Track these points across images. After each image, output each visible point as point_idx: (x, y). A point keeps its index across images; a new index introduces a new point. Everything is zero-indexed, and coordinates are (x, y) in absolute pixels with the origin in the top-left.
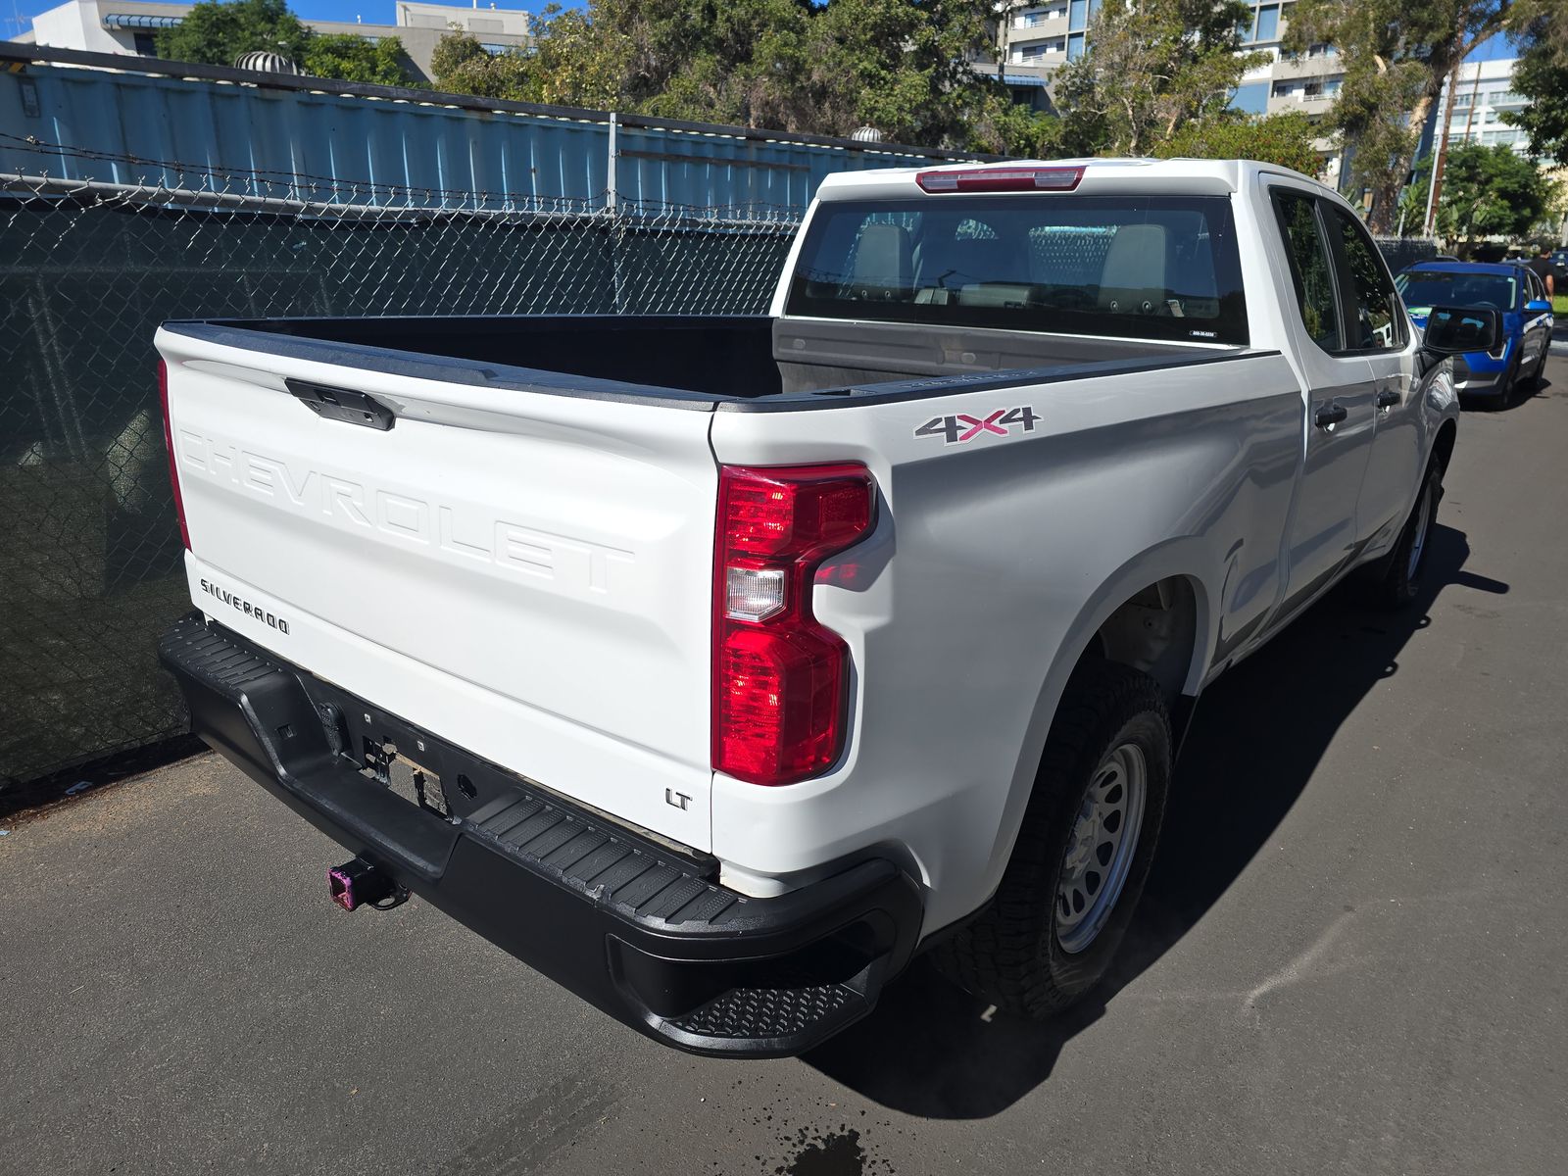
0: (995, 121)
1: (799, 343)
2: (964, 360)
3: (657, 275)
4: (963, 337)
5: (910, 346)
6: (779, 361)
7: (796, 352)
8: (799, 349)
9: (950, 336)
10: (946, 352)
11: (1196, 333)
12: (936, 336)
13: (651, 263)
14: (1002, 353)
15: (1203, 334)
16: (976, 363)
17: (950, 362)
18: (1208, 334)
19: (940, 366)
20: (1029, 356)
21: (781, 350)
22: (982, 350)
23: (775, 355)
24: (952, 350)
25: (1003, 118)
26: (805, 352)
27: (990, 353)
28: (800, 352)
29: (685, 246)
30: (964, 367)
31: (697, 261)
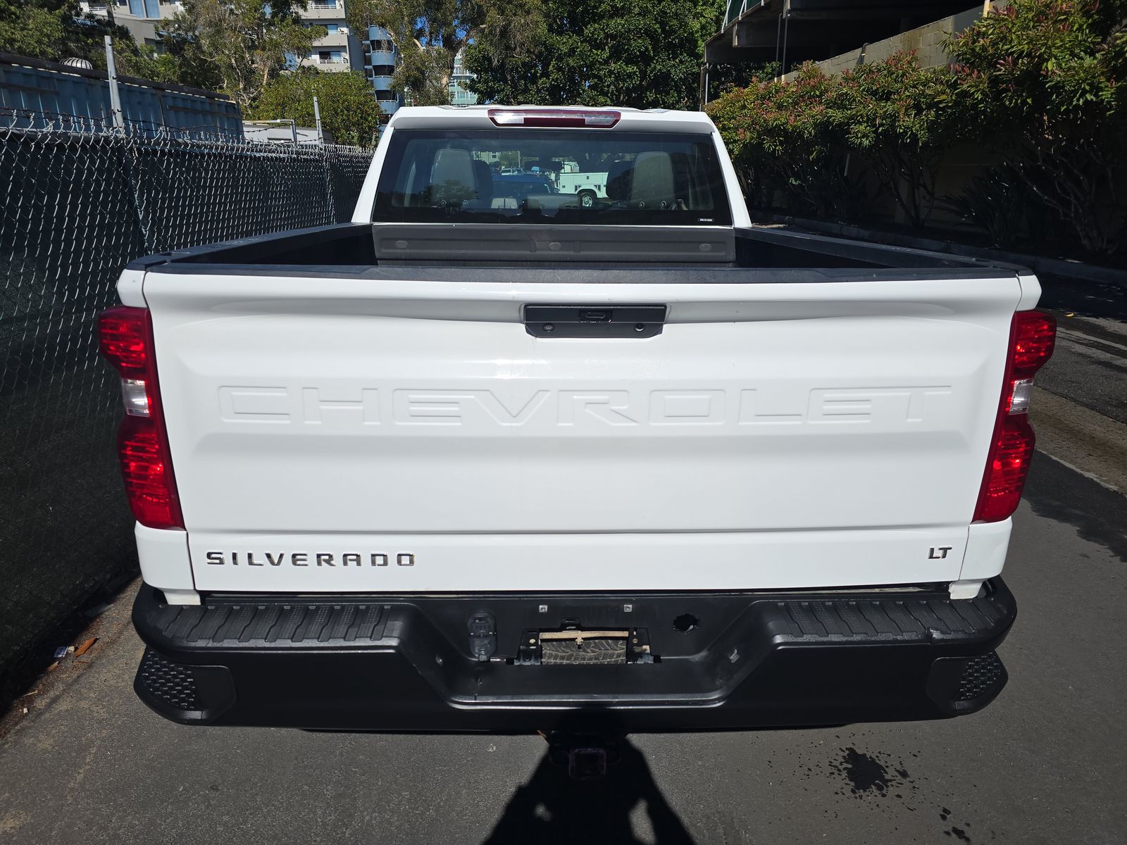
0: (127, 60)
1: (401, 244)
2: (552, 248)
3: (165, 192)
4: (550, 231)
5: (506, 241)
7: (399, 251)
8: (402, 248)
9: (540, 231)
10: (537, 243)
11: (702, 220)
12: (528, 232)
14: (582, 241)
15: (706, 220)
16: (561, 249)
17: (539, 250)
18: (709, 220)
19: (534, 253)
21: (384, 251)
22: (564, 239)
23: (378, 255)
24: (542, 241)
25: (134, 58)
26: (408, 251)
27: (573, 241)
28: (403, 251)
29: (176, 165)
30: (553, 253)
31: (186, 178)
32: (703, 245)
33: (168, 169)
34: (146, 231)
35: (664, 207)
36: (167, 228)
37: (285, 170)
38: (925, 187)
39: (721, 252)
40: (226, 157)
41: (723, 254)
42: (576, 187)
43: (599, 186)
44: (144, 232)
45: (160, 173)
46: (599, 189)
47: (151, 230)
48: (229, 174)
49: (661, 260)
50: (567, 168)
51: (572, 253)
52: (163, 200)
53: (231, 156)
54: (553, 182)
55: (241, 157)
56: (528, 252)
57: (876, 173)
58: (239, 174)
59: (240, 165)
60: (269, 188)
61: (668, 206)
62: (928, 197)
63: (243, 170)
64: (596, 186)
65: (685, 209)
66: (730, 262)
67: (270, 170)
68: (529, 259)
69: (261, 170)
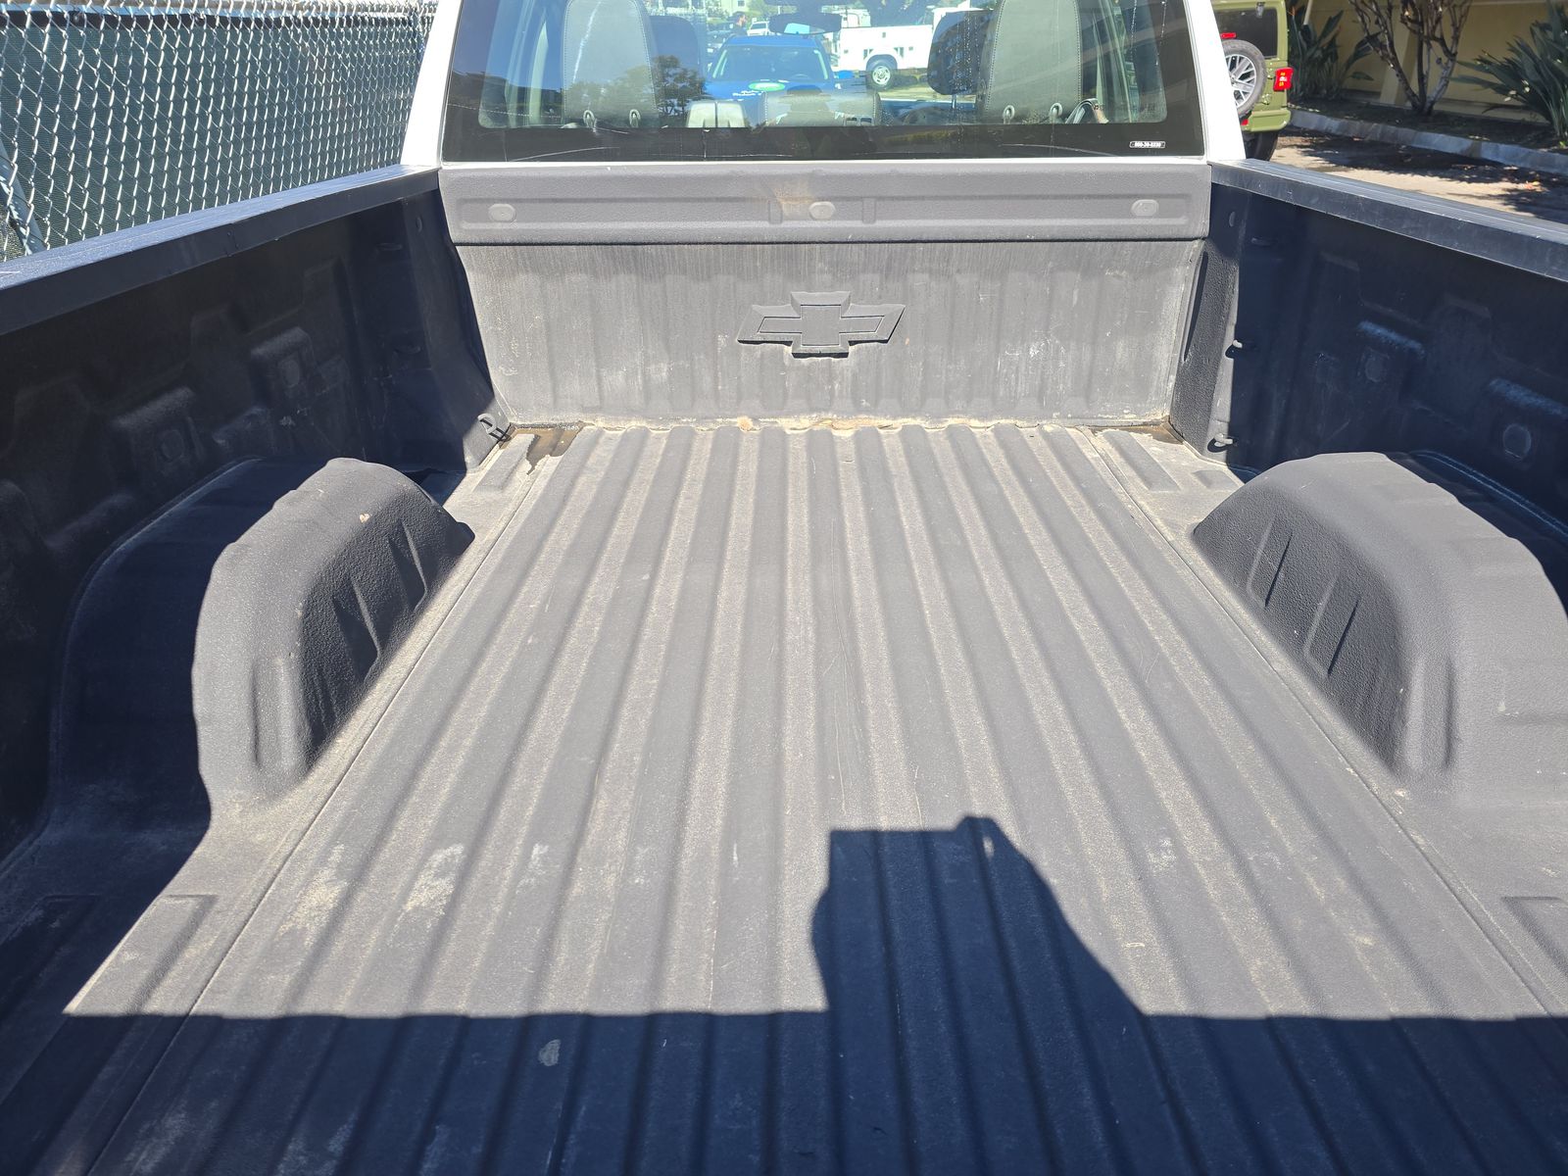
1: (503, 211)
2: (815, 214)
3: (50, 102)
4: (812, 178)
5: (718, 200)
6: (461, 244)
7: (498, 226)
8: (503, 221)
9: (791, 179)
10: (784, 203)
11: (1138, 144)
12: (766, 181)
13: (32, 80)
14: (881, 198)
15: (1147, 144)
16: (835, 217)
17: (788, 219)
18: (1155, 145)
19: (777, 226)
20: (923, 198)
21: (466, 226)
22: (844, 195)
23: (455, 235)
24: (796, 199)
26: (517, 226)
27: (861, 198)
28: (506, 226)
29: (76, 41)
30: (817, 224)
31: (103, 71)
32: (1140, 202)
33: (54, 53)
34: (8, 187)
35: (1058, 117)
36: (61, 177)
37: (337, 43)
38: (1442, 41)
39: (1179, 217)
40: (200, 22)
41: (1181, 221)
42: (866, 51)
43: (902, 49)
44: (6, 190)
45: (35, 61)
46: (902, 54)
47: (22, 180)
48: (209, 56)
49: (1048, 237)
50: (852, 20)
51: (858, 224)
52: (48, 117)
53: (211, 20)
54: (829, 44)
55: (236, 21)
56: (766, 225)
57: (1360, 19)
58: (233, 55)
59: (234, 37)
60: (302, 80)
61: (1065, 115)
62: (1445, 59)
63: (242, 46)
64: (896, 49)
65: (1102, 119)
66: (1196, 239)
67: (303, 45)
68: (766, 239)
69: (283, 44)
